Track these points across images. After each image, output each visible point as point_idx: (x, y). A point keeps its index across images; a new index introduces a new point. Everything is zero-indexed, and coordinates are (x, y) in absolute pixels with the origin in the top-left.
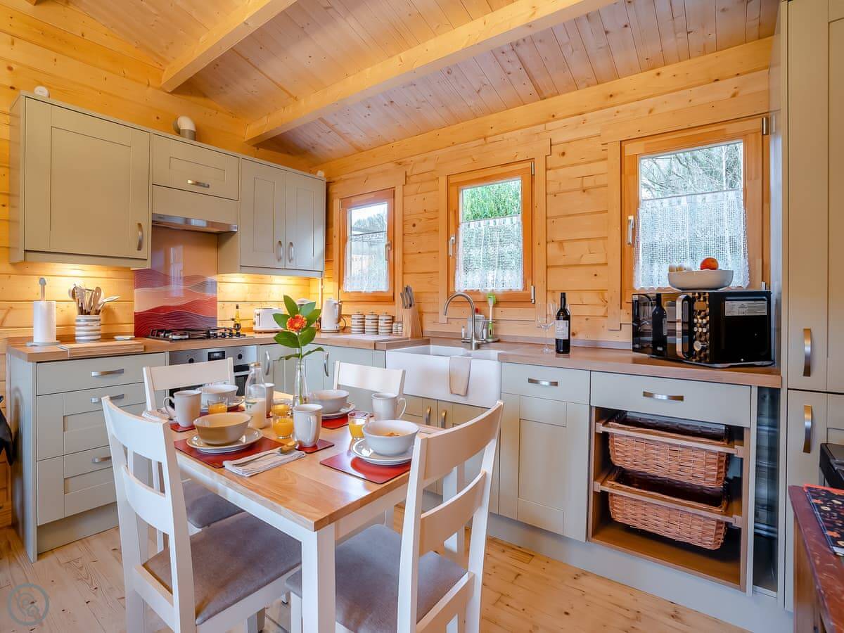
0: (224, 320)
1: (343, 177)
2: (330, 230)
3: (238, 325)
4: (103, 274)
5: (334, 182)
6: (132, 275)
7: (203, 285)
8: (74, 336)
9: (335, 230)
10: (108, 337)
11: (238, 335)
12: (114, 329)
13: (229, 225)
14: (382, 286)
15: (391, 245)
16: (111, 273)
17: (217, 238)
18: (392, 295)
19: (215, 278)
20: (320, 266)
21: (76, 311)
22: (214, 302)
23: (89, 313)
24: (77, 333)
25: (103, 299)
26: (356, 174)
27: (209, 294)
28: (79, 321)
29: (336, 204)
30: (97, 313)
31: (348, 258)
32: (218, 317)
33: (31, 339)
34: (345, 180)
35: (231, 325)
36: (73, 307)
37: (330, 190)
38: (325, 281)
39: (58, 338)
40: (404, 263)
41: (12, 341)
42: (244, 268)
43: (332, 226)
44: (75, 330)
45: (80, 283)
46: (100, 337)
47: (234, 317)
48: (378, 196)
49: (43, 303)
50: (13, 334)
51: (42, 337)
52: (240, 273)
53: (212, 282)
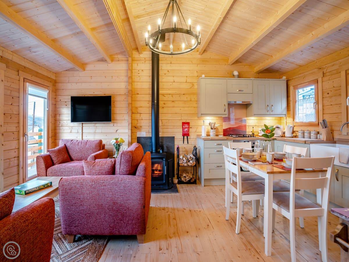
0: (249, 131)
1: (294, 77)
2: (289, 98)
3: (253, 133)
4: (216, 119)
5: (290, 80)
6: (222, 118)
7: (241, 121)
8: (210, 135)
9: (291, 98)
10: (217, 135)
11: (253, 136)
12: (218, 134)
13: (249, 102)
14: (313, 119)
15: (317, 103)
16: (217, 118)
17: (246, 106)
18: (318, 123)
19: (246, 118)
20: (285, 112)
21: (210, 128)
22: (245, 126)
23: (213, 129)
24: (210, 134)
25: (216, 125)
26: (300, 76)
27: (243, 124)
28: (211, 131)
29: (291, 88)
30: (215, 129)
31: (297, 109)
32: (247, 130)
33: (201, 135)
34: (295, 78)
35: (251, 133)
36: (209, 127)
37: (288, 84)
38: (287, 118)
39: (207, 135)
40: (323, 109)
41: (198, 135)
42: (255, 115)
43: (290, 97)
44: (210, 133)
45: (211, 121)
46: (215, 135)
47: (252, 131)
48: (310, 83)
49: (204, 126)
50: (198, 134)
51: (204, 135)
52: (254, 116)
53: (244, 120)
